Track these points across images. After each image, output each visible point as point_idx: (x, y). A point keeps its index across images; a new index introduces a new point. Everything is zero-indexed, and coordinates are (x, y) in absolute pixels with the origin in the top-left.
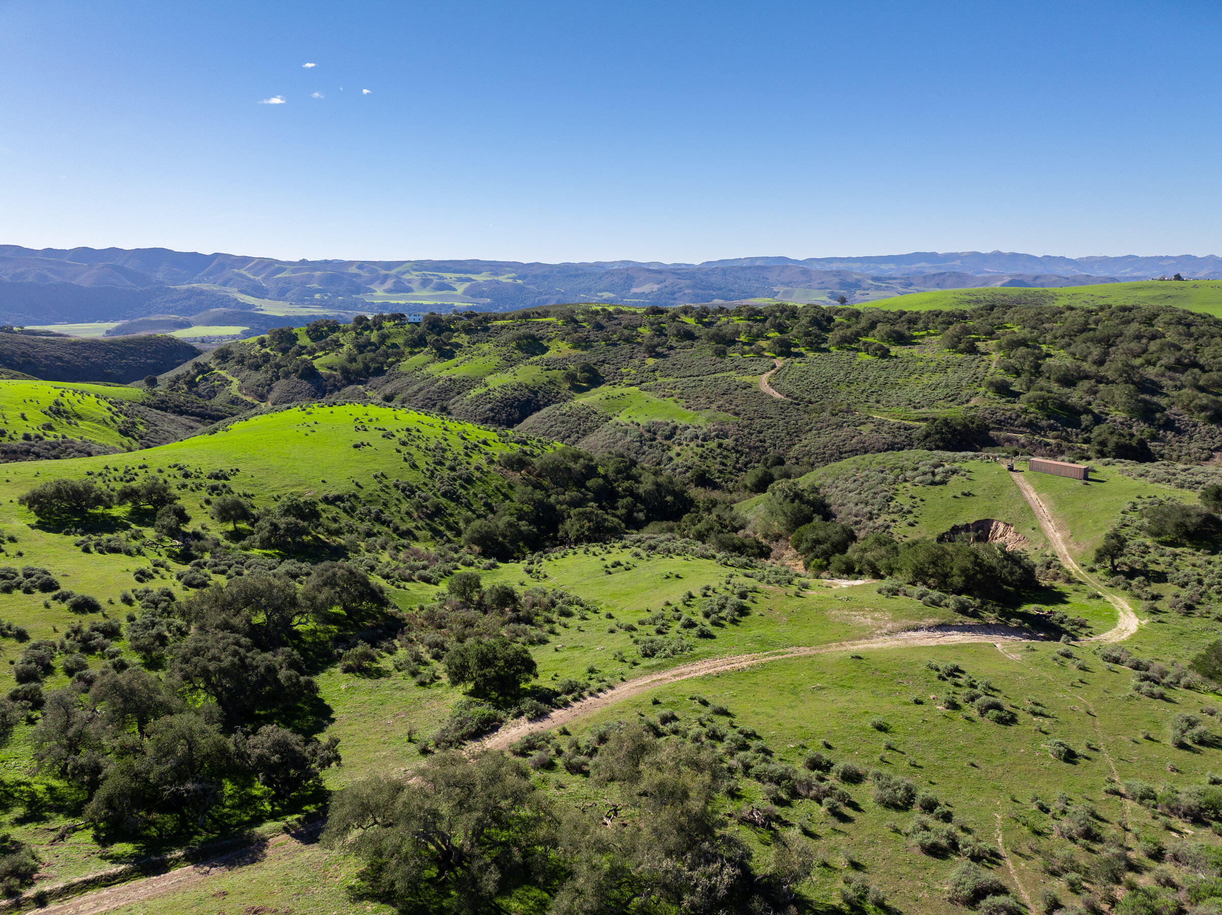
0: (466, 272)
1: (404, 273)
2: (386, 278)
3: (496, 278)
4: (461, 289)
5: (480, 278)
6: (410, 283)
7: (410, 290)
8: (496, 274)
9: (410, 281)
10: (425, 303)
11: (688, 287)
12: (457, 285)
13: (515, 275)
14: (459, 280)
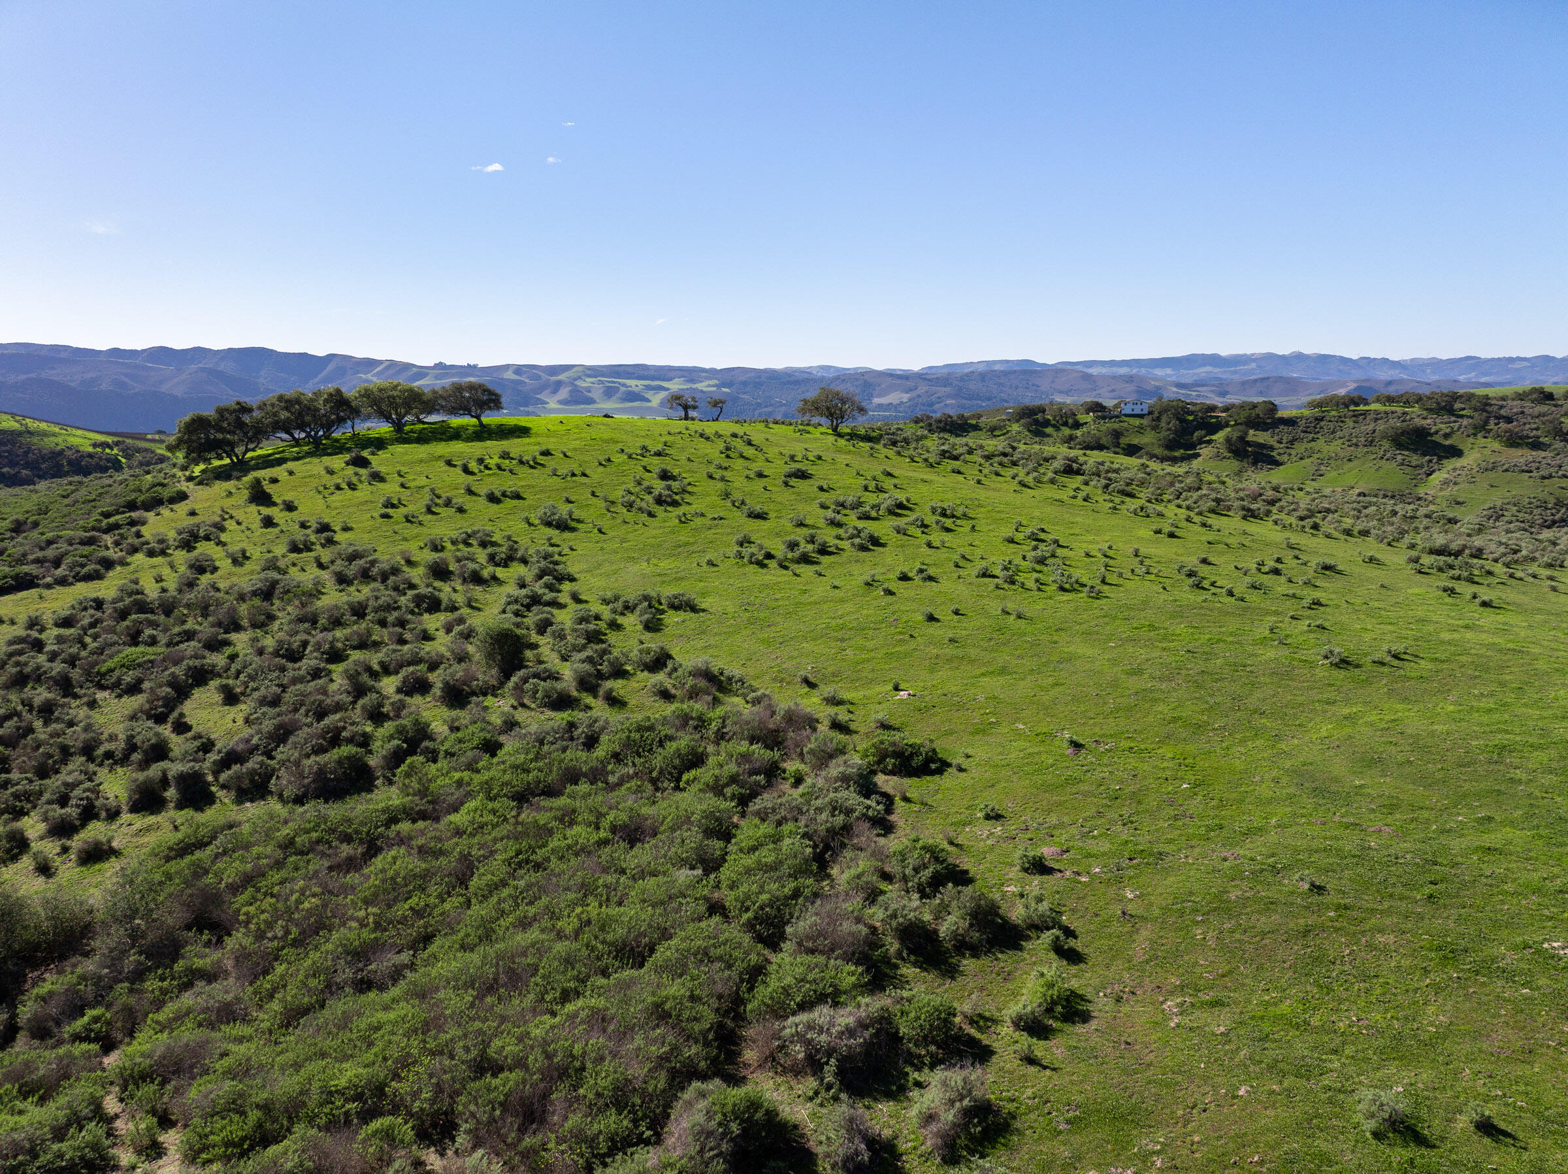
0: (653, 378)
1: (576, 379)
2: (559, 385)
4: (656, 399)
5: (674, 386)
7: (591, 401)
8: (692, 381)
9: (588, 390)
11: (949, 396)
12: (649, 395)
13: (716, 382)
14: (649, 388)
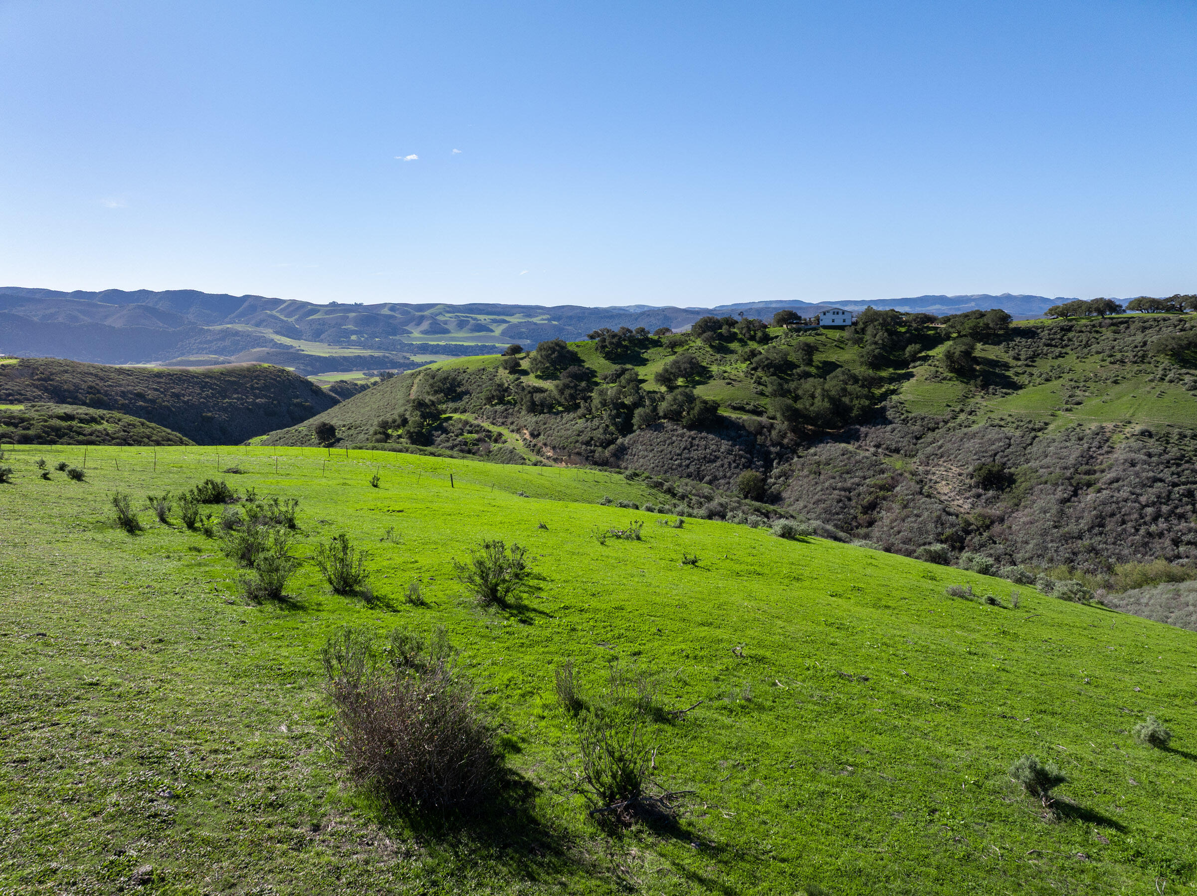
0: (499, 314)
1: (437, 315)
2: (421, 319)
3: (530, 320)
4: (498, 330)
5: (514, 320)
6: (446, 324)
7: (447, 331)
8: (529, 316)
9: (446, 323)
10: (465, 344)
12: (493, 327)
13: (548, 316)
14: (494, 321)
